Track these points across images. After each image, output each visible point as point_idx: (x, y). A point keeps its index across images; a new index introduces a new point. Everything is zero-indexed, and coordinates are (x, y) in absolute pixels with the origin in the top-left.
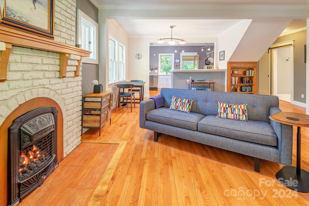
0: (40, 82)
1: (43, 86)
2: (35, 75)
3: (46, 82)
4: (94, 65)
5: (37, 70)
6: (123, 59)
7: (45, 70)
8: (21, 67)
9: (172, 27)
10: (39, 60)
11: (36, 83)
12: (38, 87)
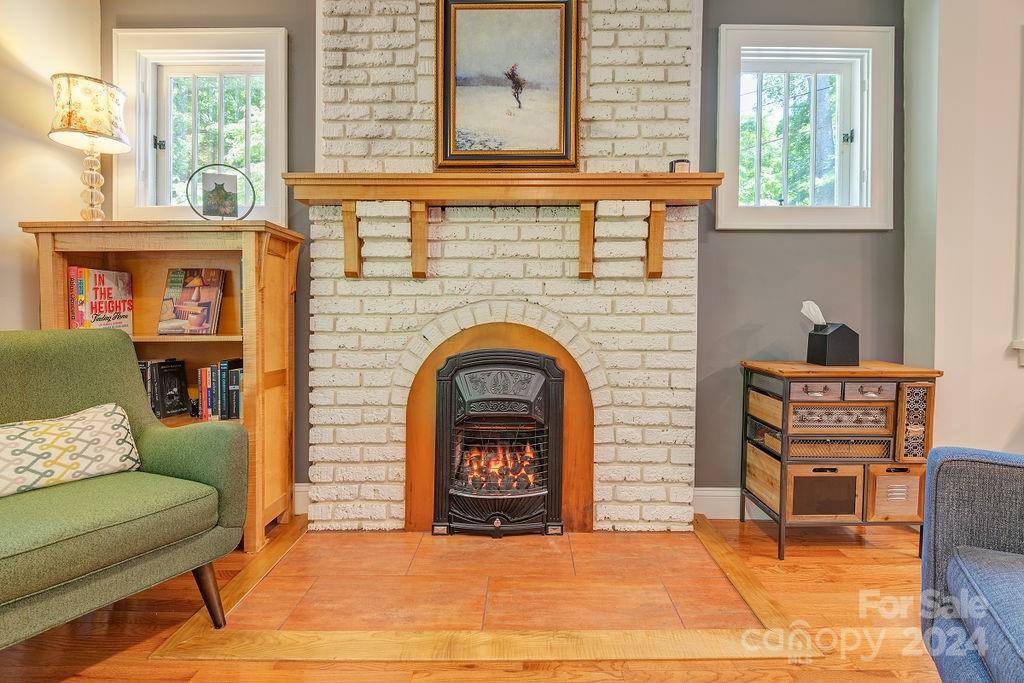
0: (517, 285)
1: (524, 298)
2: (498, 267)
3: (532, 287)
4: (858, 237)
5: (504, 257)
7: (528, 257)
8: (465, 249)
10: (510, 232)
11: (503, 287)
12: (508, 298)
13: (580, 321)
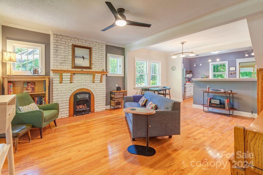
0: (84, 83)
1: (86, 85)
4: (121, 77)
5: (83, 80)
6: (159, 72)
7: (86, 80)
8: (78, 79)
9: (183, 43)
10: (84, 77)
11: (83, 84)
13: (93, 88)
